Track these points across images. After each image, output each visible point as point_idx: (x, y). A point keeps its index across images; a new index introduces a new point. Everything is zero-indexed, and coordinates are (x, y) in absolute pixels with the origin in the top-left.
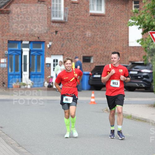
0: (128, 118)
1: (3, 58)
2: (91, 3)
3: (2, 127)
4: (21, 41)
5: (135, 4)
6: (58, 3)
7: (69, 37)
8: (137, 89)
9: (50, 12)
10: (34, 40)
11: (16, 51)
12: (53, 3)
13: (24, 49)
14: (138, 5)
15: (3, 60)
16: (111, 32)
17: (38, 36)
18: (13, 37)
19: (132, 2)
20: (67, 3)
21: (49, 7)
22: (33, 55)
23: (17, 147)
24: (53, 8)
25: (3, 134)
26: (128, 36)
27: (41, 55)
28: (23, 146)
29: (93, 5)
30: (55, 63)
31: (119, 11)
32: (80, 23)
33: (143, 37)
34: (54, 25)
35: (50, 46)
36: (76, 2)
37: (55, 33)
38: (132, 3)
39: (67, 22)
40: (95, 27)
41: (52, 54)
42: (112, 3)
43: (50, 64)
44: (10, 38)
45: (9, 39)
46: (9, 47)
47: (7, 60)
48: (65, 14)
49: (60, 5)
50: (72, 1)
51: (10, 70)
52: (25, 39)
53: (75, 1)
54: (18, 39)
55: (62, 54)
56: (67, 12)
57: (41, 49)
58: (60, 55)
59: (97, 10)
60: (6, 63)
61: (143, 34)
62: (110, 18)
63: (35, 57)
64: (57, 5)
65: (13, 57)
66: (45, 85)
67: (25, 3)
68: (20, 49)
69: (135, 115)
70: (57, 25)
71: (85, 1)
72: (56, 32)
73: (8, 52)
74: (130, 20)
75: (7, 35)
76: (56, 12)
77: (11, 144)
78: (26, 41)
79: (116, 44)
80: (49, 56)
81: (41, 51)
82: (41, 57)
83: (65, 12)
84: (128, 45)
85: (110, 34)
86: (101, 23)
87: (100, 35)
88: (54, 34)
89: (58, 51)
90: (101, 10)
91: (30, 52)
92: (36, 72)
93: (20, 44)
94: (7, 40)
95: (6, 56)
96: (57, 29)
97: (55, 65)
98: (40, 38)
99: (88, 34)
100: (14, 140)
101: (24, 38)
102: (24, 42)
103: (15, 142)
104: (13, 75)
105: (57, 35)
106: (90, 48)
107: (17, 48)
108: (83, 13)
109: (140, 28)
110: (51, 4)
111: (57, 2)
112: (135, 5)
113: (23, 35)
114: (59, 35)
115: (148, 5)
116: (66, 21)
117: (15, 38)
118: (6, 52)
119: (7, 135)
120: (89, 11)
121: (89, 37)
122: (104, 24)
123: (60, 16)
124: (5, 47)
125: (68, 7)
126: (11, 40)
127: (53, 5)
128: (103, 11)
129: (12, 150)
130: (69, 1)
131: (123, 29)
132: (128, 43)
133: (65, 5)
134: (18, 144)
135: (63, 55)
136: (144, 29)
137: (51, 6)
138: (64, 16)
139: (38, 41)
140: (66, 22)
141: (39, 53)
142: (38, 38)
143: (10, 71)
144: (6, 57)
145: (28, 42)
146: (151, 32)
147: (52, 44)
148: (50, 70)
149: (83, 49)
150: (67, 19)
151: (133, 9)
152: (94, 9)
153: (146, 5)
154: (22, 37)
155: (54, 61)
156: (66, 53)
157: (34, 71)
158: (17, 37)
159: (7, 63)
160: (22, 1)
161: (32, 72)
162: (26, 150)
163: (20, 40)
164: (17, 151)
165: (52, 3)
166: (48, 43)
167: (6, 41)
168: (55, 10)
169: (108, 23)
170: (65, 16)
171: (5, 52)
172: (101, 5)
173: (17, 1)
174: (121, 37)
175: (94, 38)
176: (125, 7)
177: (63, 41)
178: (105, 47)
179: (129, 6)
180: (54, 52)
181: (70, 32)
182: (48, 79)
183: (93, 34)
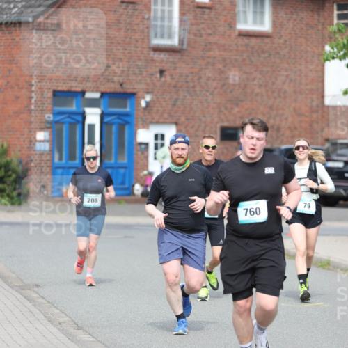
0: (322, 266)
1: (42, 129)
2: (240, 8)
3: (37, 286)
4: (83, 93)
5: (338, 9)
6: (166, 8)
7: (191, 84)
8: (341, 202)
9: (147, 28)
10: (112, 90)
11: (71, 114)
12: (156, 8)
13: (88, 110)
14: (345, 12)
15: (41, 135)
16: (286, 74)
17: (121, 81)
18: (64, 83)
19: (333, 6)
20: (186, 8)
21: (146, 17)
22: (110, 124)
23: (72, 330)
24: (156, 19)
25: (41, 300)
26: (323, 82)
27: (127, 123)
28: (87, 329)
29: (245, 12)
30: (159, 142)
31: (303, 26)
32: (215, 53)
34: (156, 56)
35: (148, 104)
36: (207, 6)
37: (158, 75)
38: (333, 9)
39: (186, 50)
40: (248, 62)
41: (151, 123)
42: (287, 9)
43: (147, 144)
44: (58, 86)
45: (55, 88)
46: (55, 104)
47: (50, 135)
48: (182, 32)
49: (170, 12)
50: (198, 3)
51: (57, 156)
52: (90, 87)
53: (205, 3)
54: (76, 87)
55: (174, 121)
56: (187, 27)
57: (128, 109)
58: (171, 123)
59: (255, 22)
60: (48, 141)
62: (282, 41)
63: (114, 128)
64: (163, 11)
65: (65, 128)
66: (135, 192)
67: (91, 7)
68: (81, 111)
69: (337, 260)
70: (163, 56)
71: (226, 2)
72: (162, 72)
73: (54, 117)
74: (328, 48)
75: (51, 79)
76: (162, 27)
77: (60, 323)
78: (93, 91)
79: (295, 100)
80: (146, 125)
81: (127, 115)
82: (127, 128)
83: (182, 27)
84: (323, 102)
85: (283, 78)
86: (263, 52)
87: (260, 79)
88: (156, 78)
89: (166, 116)
90: (262, 23)
91: (102, 116)
92: (116, 163)
93: (79, 98)
94: (51, 90)
95: (48, 125)
96: (163, 65)
97: (159, 146)
98: (124, 86)
99: (234, 76)
100: (66, 315)
101: (89, 84)
102: (88, 95)
103: (67, 319)
104: (63, 168)
105: (163, 79)
106: (236, 110)
107: (74, 108)
108: (221, 29)
110: (149, 10)
111: (163, 4)
112: (340, 12)
113: (86, 79)
114: (168, 78)
116: (185, 47)
117: (69, 85)
118: (49, 117)
119: (49, 302)
120: (235, 24)
121: (234, 85)
122: (270, 55)
123: (170, 36)
124: (46, 105)
125: (189, 17)
126: (60, 89)
127: (156, 11)
128: (266, 26)
129: (61, 336)
130: (192, 2)
131: (311, 67)
132: (323, 97)
133: (182, 13)
134: (75, 323)
135: (176, 124)
137: (150, 13)
138: (180, 36)
139: (120, 93)
140: (183, 50)
141: (122, 120)
142: (121, 85)
143: (56, 160)
144: (48, 128)
145: (97, 95)
147: (152, 98)
148: (147, 158)
149: (223, 109)
150: (185, 43)
151: (335, 21)
152: (246, 22)
154: (84, 83)
155: (156, 137)
156: (183, 119)
157: (110, 159)
158: (74, 84)
159: (51, 141)
160: (84, 2)
161: (106, 161)
162: (93, 337)
163: (79, 89)
164: (72, 338)
165: (153, 7)
166: (144, 98)
167: (48, 92)
168: (159, 23)
169: (278, 53)
170: (182, 37)
171: (47, 116)
172: (262, 13)
173: (75, 2)
174: (307, 84)
175: (245, 86)
176: (316, 16)
177: (177, 92)
178: (271, 108)
179: (326, 14)
180: (157, 118)
181: (192, 73)
182: (141, 178)
183: (244, 76)
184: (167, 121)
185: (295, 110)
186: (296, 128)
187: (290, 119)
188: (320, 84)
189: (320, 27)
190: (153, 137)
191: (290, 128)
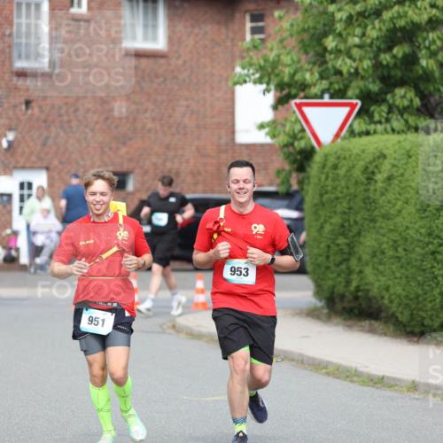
2: (127, 20)
5: (251, 21)
6: (33, 21)
7: (66, 118)
9: (9, 47)
12: (19, 21)
14: (261, 24)
16: (186, 103)
19: (245, 17)
21: (8, 32)
24: (19, 31)
26: (233, 113)
29: (133, 26)
30: (26, 192)
31: (207, 42)
33: (275, 115)
35: (10, 144)
36: (85, 18)
37: (23, 107)
38: (245, 20)
41: (15, 168)
42: (186, 21)
50: (72, 14)
53: (82, 15)
55: (45, 165)
58: (40, 168)
59: (146, 38)
61: (275, 108)
62: (180, 62)
64: (28, 26)
72: (28, 103)
74: (238, 70)
79: (198, 138)
80: (8, 171)
84: (233, 139)
85: (183, 109)
86: (157, 76)
87: (153, 110)
88: (21, 110)
89: (34, 158)
90: (155, 39)
96: (30, 94)
97: (26, 197)
99: (120, 107)
105: (29, 112)
106: (123, 150)
109: (267, 90)
110: (11, 24)
111: (28, 16)
112: (254, 24)
114: (36, 110)
115: (292, 25)
121: (120, 119)
122: (165, 80)
127: (19, 25)
128: (160, 43)
131: (218, 95)
132: (233, 132)
135: (47, 169)
136: (278, 94)
137: (12, 28)
146: (298, 101)
147: (16, 136)
148: (10, 212)
149: (106, 149)
151: (248, 37)
152: (134, 38)
153: (286, 25)
155: (22, 186)
156: (56, 162)
165: (15, 21)
166: (5, 136)
168: (24, 41)
169: (176, 77)
172: (155, 27)
174: (213, 117)
175: (135, 119)
176: (223, 30)
177: (48, 128)
178: (168, 147)
179: (236, 27)
180: (22, 161)
181: (66, 104)
182: (4, 238)
183: (133, 107)
184: (36, 165)
185: (198, 149)
186: (199, 173)
187: (192, 161)
188: (229, 117)
189: (229, 44)
190: (18, 187)
191: (192, 173)
